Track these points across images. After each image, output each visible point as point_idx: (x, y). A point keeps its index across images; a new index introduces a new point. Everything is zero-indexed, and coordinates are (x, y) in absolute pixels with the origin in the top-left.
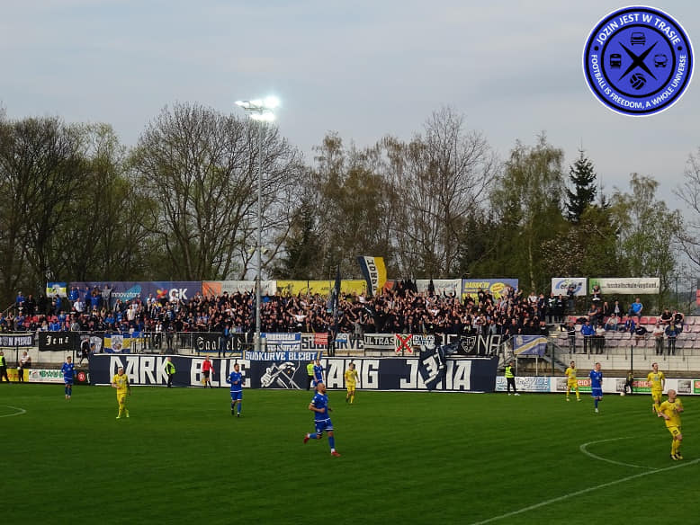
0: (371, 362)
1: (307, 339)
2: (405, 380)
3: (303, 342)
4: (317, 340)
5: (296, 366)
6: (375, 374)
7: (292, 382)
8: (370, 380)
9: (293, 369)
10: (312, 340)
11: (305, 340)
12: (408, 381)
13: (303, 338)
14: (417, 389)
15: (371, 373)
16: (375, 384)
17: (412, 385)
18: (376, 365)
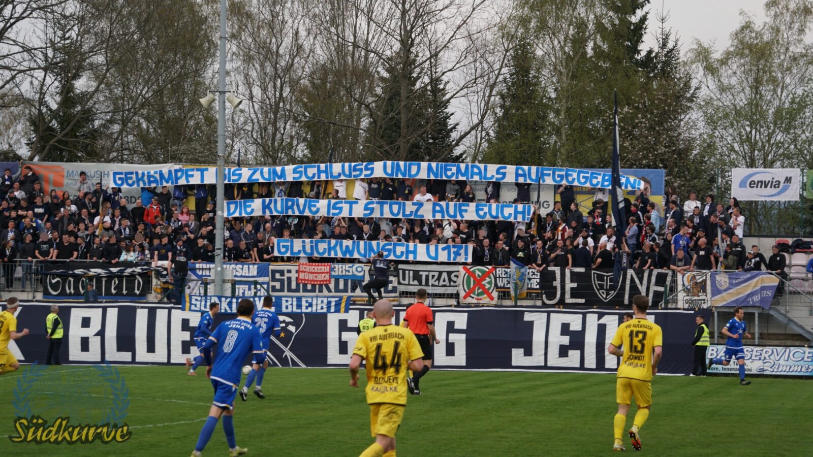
0: (451, 317)
1: (282, 273)
2: (522, 351)
3: (274, 279)
4: (302, 276)
5: (296, 324)
6: (459, 340)
7: (288, 353)
8: (450, 349)
9: (292, 328)
10: (294, 276)
11: (278, 276)
12: (528, 352)
13: (274, 272)
14: (545, 367)
15: (453, 337)
16: (460, 357)
17: (537, 359)
18: (461, 321)
